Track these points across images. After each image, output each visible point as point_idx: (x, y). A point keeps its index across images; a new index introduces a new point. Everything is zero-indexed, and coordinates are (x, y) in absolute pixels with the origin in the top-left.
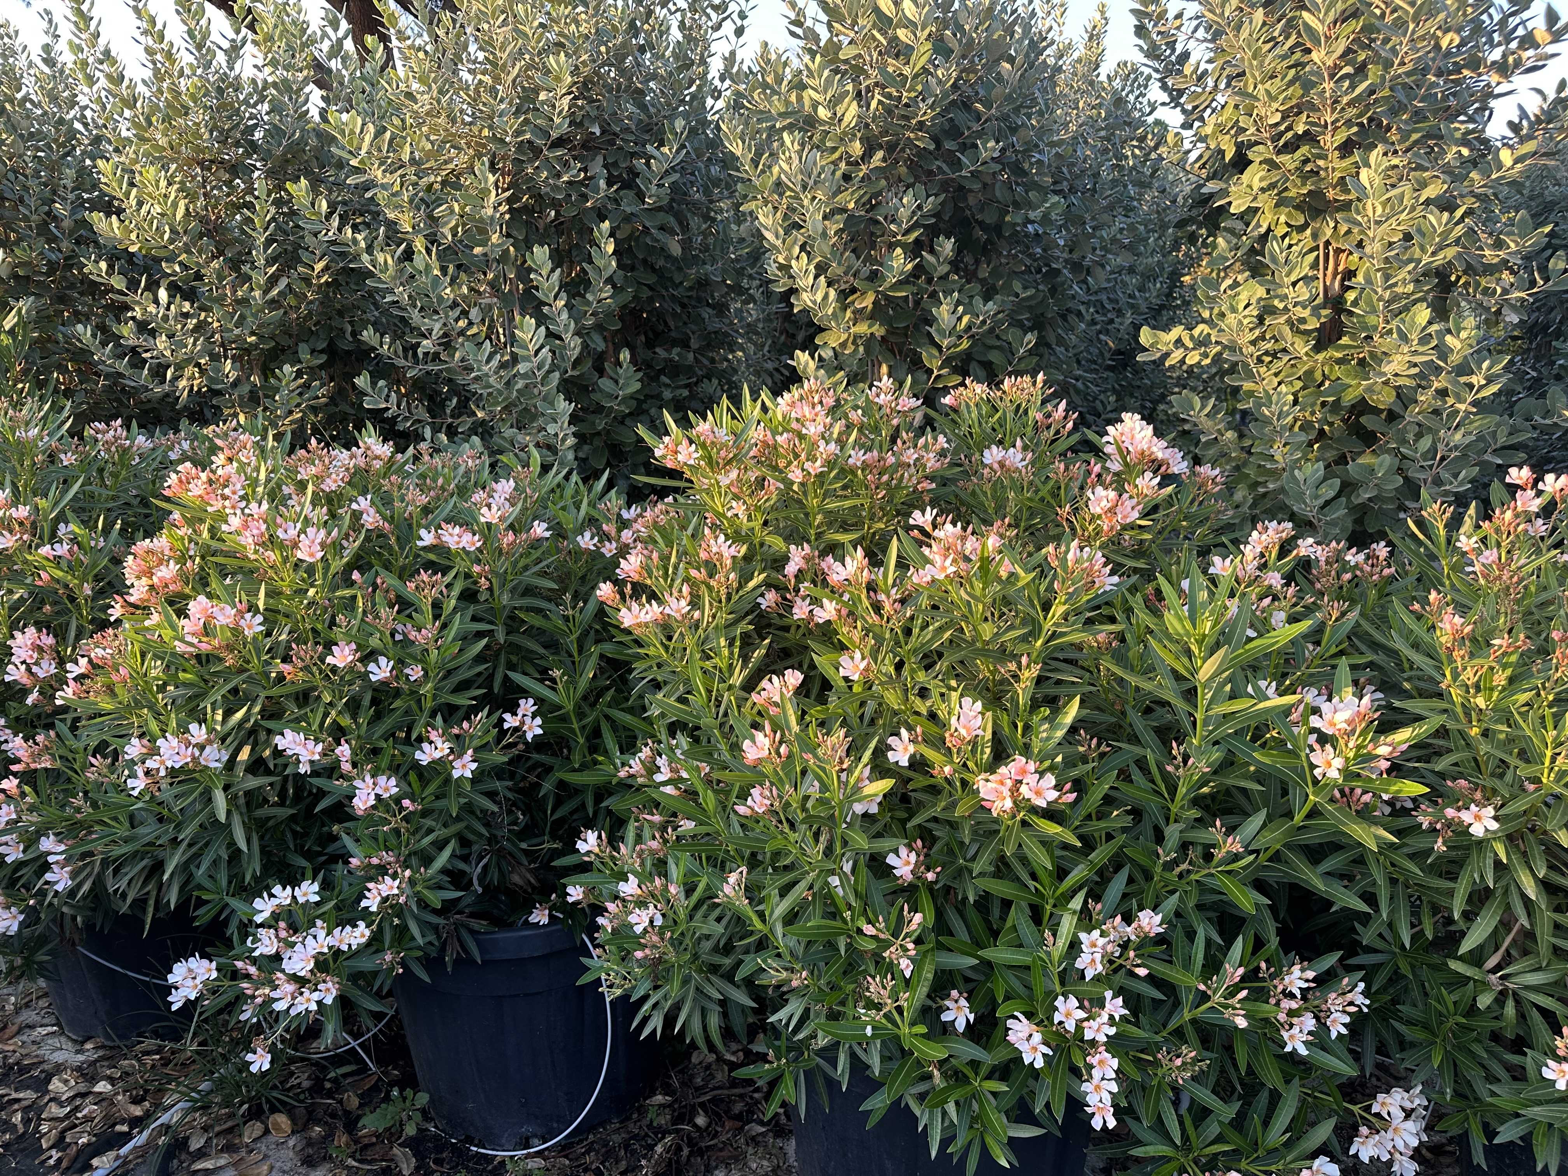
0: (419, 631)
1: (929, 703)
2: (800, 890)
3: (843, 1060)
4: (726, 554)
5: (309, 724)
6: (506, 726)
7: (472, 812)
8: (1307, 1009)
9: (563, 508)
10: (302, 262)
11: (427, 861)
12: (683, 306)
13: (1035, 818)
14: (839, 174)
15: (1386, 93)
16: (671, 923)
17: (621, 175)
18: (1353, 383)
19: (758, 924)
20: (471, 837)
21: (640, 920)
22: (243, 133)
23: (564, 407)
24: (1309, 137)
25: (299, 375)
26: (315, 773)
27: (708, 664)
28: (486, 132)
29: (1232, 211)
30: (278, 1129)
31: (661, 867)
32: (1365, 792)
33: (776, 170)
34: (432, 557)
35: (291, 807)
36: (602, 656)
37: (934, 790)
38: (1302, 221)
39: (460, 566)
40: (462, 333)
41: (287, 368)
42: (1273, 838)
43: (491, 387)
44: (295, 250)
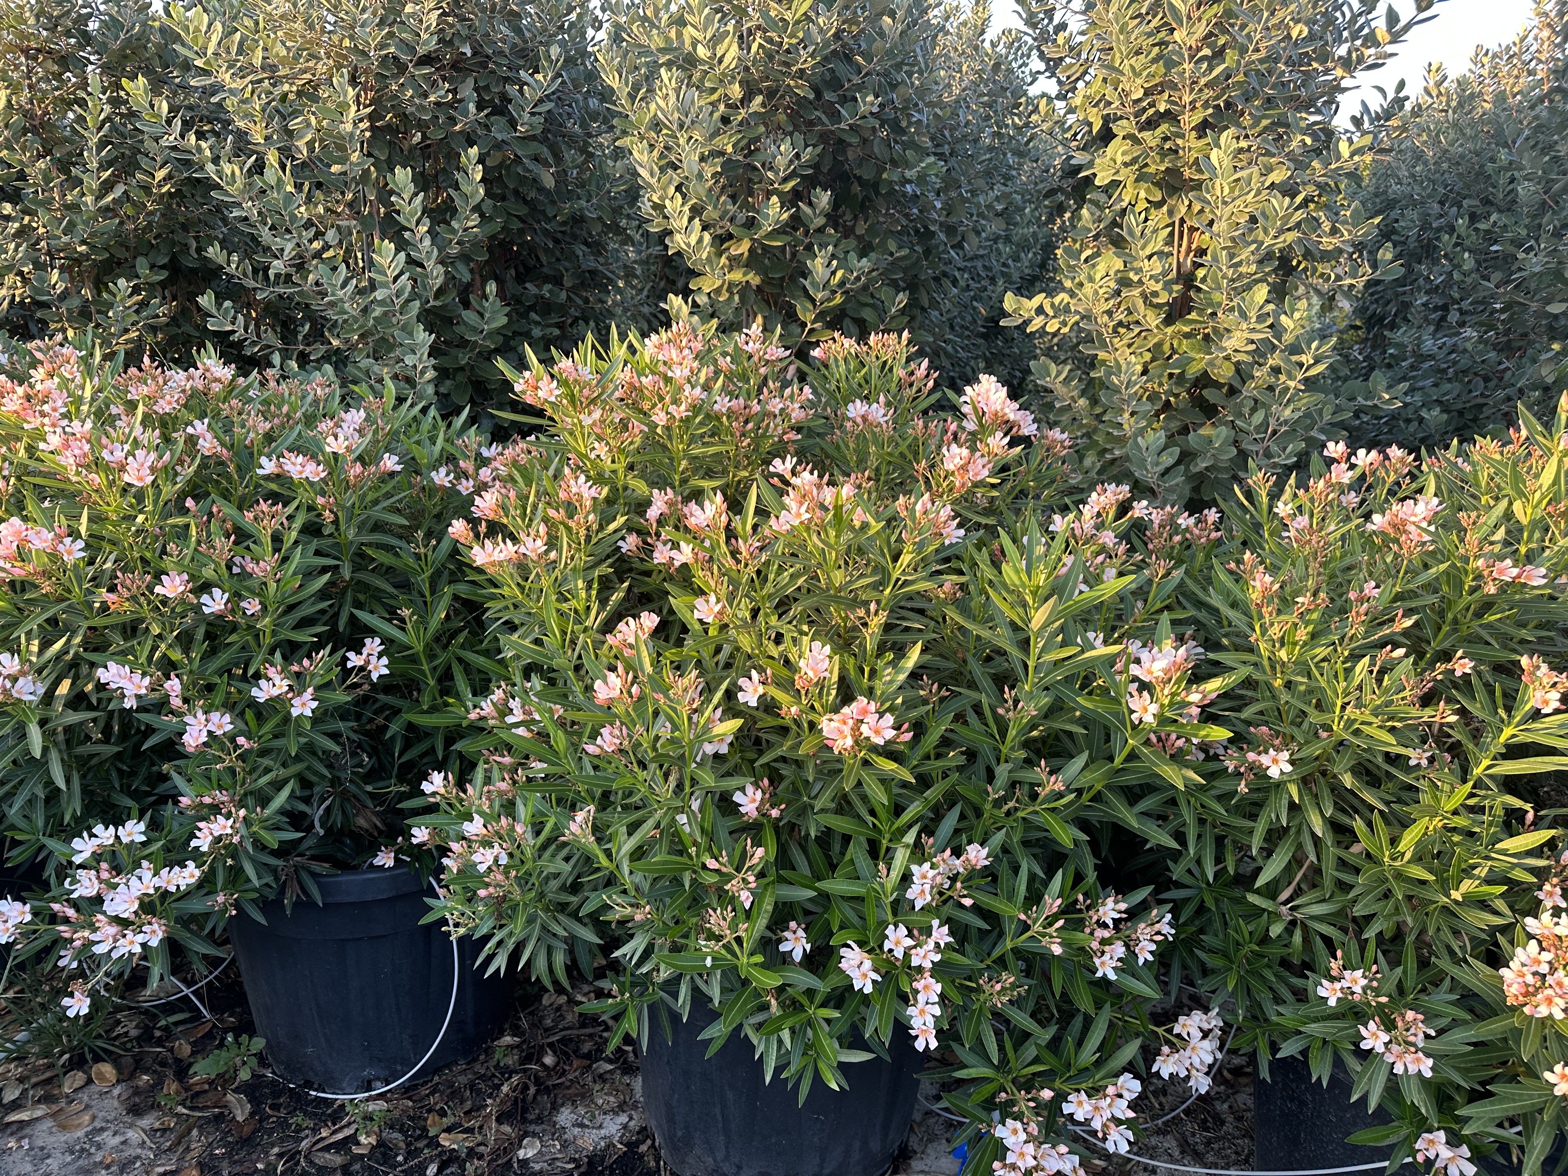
0: (258, 563)
1: (781, 648)
2: (647, 830)
3: (684, 991)
4: (586, 495)
5: (136, 657)
6: (350, 665)
7: (314, 753)
8: (1119, 939)
9: (418, 443)
10: (141, 168)
11: (264, 802)
12: (557, 241)
13: (874, 756)
14: (717, 115)
15: (1241, 77)
16: (518, 862)
17: (492, 100)
18: (1198, 356)
19: (604, 862)
20: (313, 779)
21: (484, 858)
22: (75, 22)
23: (423, 338)
24: (1170, 116)
25: (136, 290)
26: (141, 709)
27: (565, 606)
28: (347, 43)
29: (1097, 182)
30: (102, 1077)
31: (509, 808)
32: (1178, 738)
33: (653, 106)
34: (273, 486)
35: (116, 744)
36: (456, 597)
37: (784, 730)
38: (1159, 198)
39: (303, 496)
40: (318, 255)
41: (122, 282)
42: (1096, 778)
43: (346, 313)
44: (134, 155)
